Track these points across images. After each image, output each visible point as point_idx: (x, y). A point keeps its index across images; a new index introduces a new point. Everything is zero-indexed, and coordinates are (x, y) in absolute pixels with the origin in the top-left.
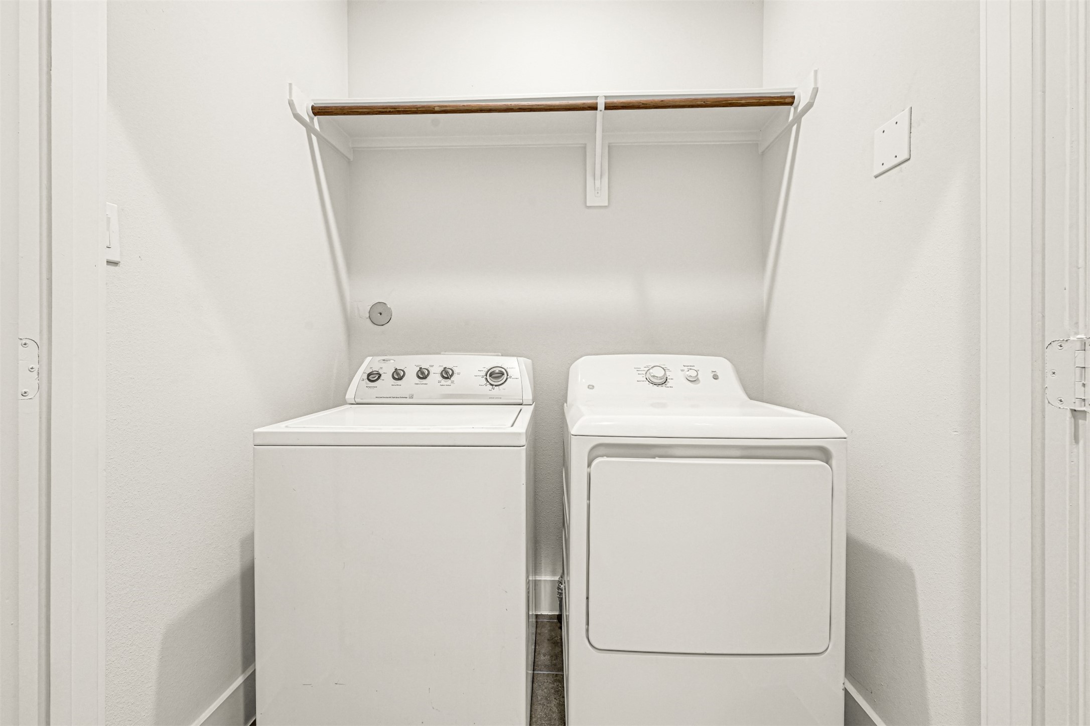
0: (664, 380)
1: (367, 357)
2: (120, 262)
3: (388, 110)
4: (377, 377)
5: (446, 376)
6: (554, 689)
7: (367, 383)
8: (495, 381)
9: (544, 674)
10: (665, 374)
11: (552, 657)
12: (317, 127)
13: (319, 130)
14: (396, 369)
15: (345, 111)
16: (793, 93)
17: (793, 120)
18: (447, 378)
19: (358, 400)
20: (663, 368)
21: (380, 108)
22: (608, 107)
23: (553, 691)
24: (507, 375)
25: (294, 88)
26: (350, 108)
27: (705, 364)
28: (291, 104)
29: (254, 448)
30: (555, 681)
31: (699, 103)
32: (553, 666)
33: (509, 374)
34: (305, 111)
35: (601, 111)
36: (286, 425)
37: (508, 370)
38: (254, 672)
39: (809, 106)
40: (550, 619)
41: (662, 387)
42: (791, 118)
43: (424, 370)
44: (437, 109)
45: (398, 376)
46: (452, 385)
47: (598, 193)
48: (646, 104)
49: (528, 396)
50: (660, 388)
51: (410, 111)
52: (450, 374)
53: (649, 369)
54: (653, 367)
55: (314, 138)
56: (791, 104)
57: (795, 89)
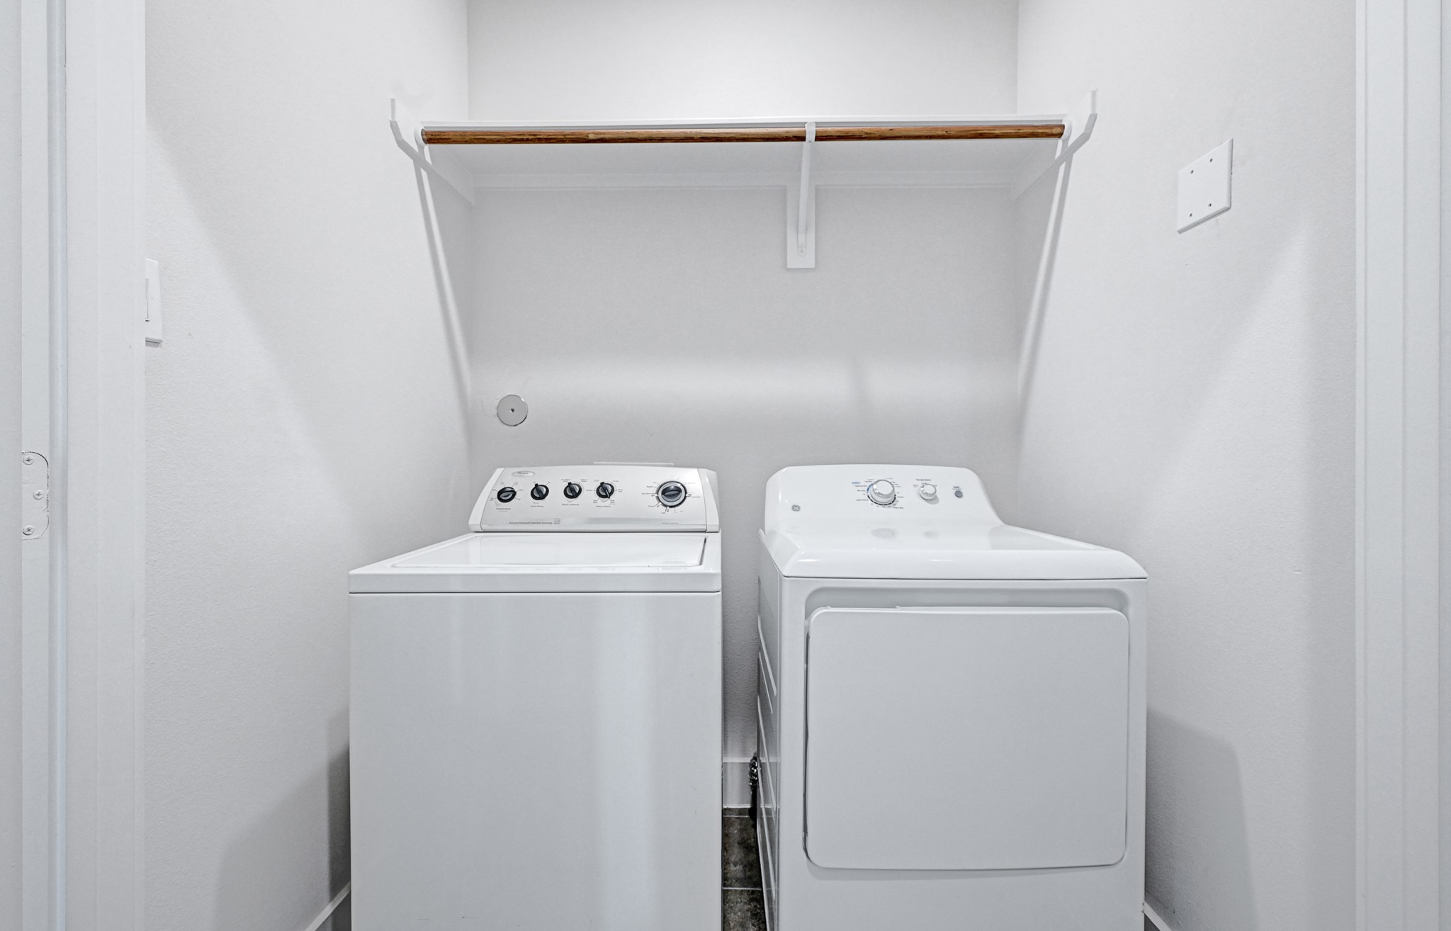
0: (891, 499)
1: (497, 468)
2: (162, 341)
3: (525, 137)
4: (511, 495)
5: (604, 494)
6: (751, 912)
7: (497, 504)
8: (669, 500)
9: (736, 890)
10: (893, 490)
11: (745, 866)
12: (428, 159)
13: (430, 163)
14: (537, 485)
15: (468, 138)
16: (1061, 121)
17: (1060, 157)
18: (606, 497)
19: (485, 527)
20: (890, 483)
21: (515, 135)
22: (819, 138)
23: (749, 914)
24: (686, 493)
25: (398, 104)
26: (474, 134)
27: (944, 477)
28: (394, 127)
29: (349, 596)
30: (751, 900)
31: (940, 133)
32: (748, 880)
33: (688, 492)
34: (412, 136)
35: (810, 142)
36: (392, 563)
37: (686, 486)
38: (349, 897)
39: (1085, 138)
40: (740, 815)
41: (890, 509)
42: (1058, 153)
43: (574, 486)
44: (591, 137)
45: (539, 493)
46: (611, 506)
47: (802, 251)
48: (871, 134)
49: (713, 521)
50: (886, 509)
51: (554, 139)
52: (610, 491)
53: (872, 484)
54: (877, 482)
55: (424, 174)
56: (1060, 135)
57: (1065, 115)
